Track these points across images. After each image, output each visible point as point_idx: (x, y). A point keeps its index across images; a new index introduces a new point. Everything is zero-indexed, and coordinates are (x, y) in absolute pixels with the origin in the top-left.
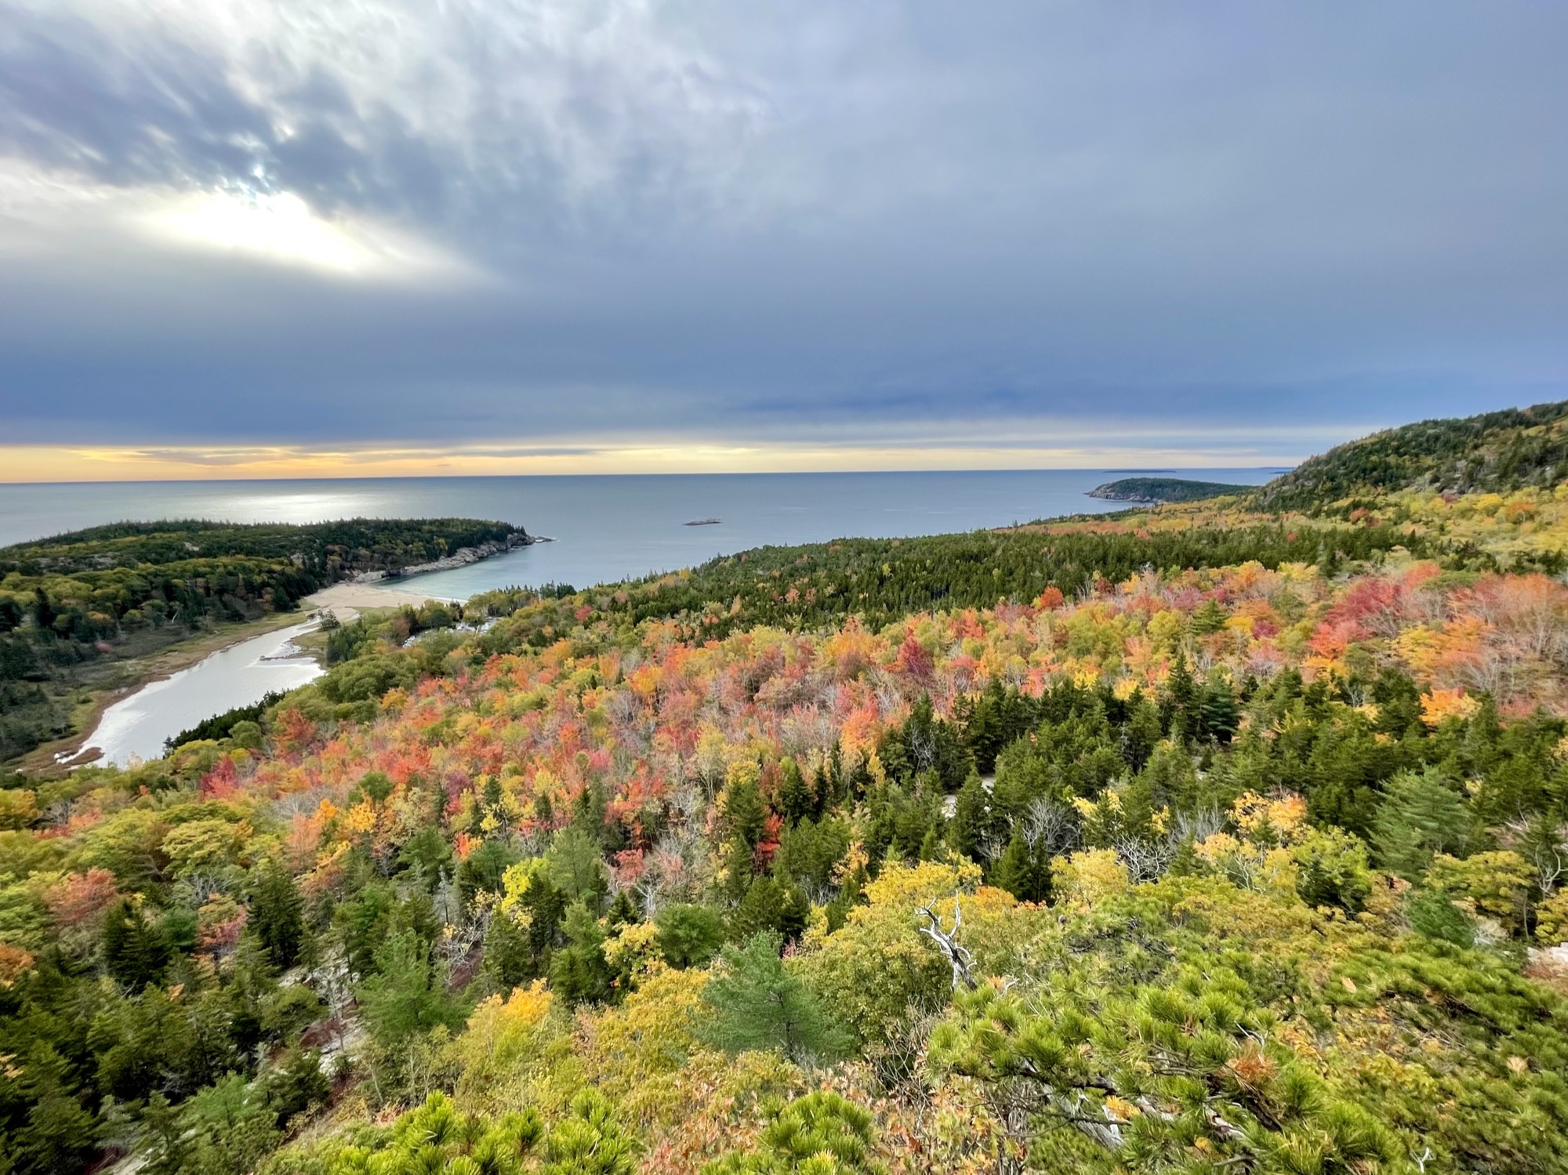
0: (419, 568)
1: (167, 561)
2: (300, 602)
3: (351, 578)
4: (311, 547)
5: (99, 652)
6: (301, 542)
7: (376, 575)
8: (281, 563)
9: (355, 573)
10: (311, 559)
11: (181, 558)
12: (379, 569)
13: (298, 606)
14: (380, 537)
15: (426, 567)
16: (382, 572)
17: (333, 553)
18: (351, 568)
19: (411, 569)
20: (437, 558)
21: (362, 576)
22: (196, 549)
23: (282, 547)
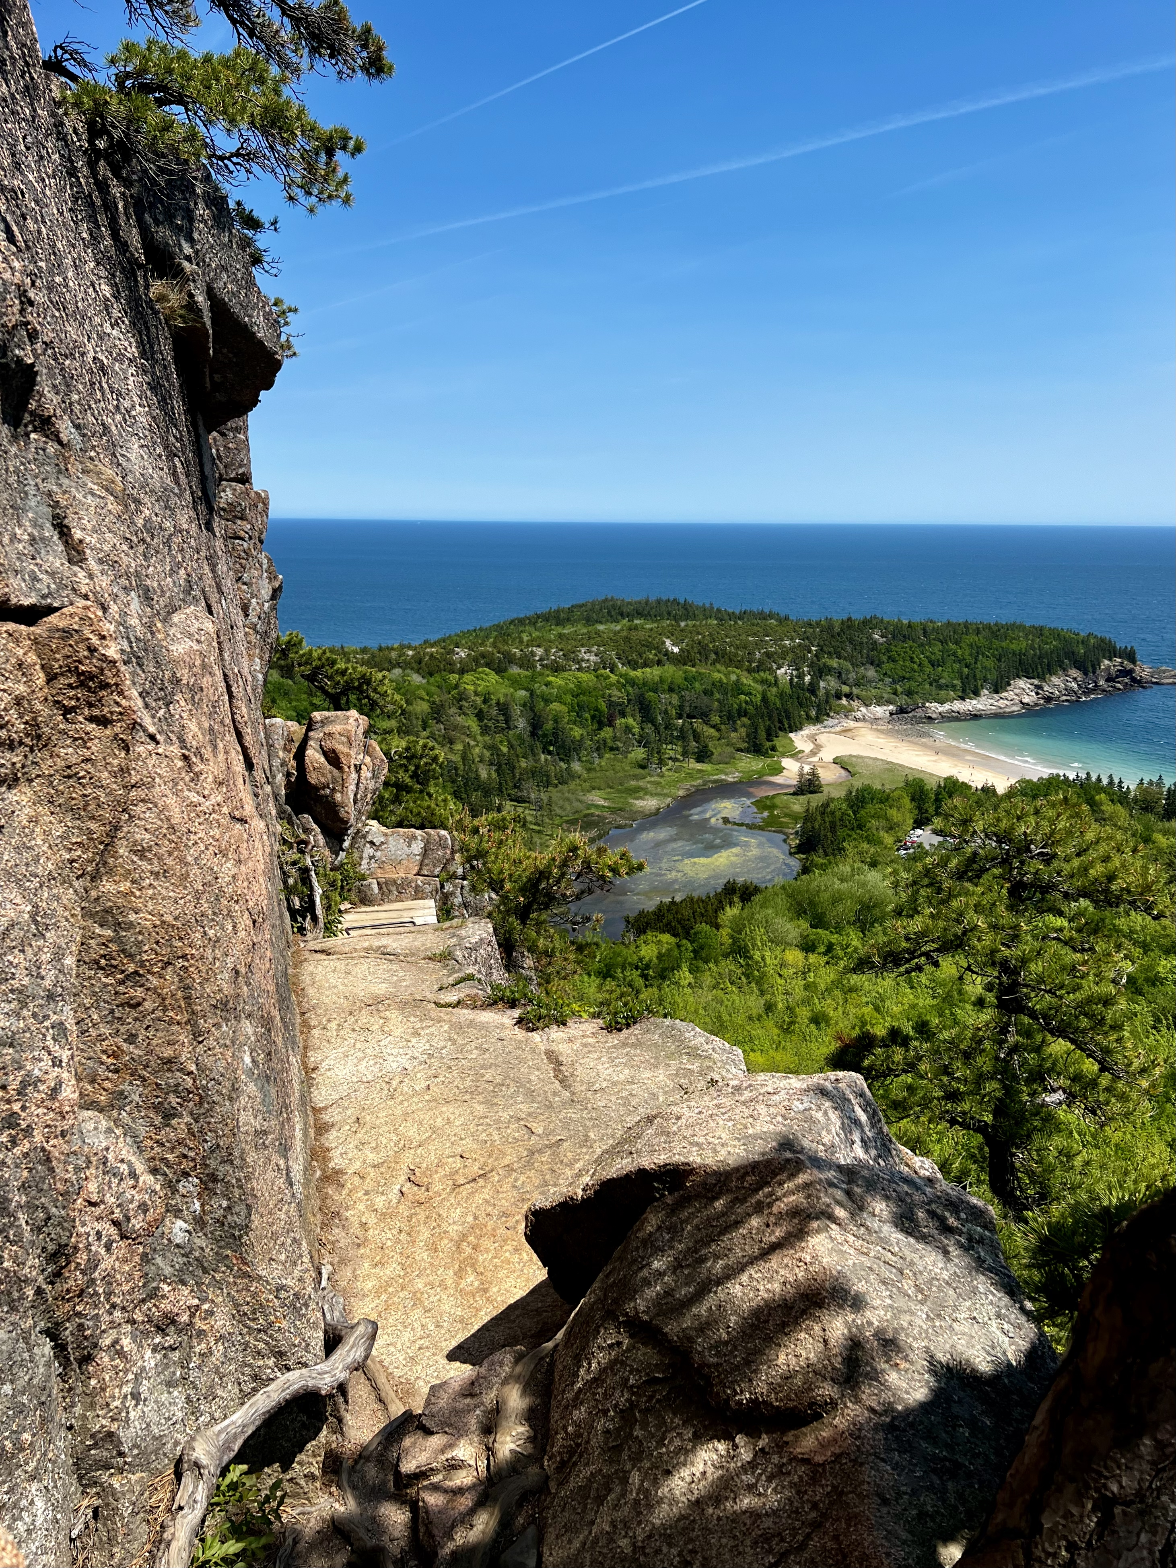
0: (947, 707)
1: (645, 665)
2: (778, 742)
3: (847, 712)
4: (804, 658)
5: (572, 776)
6: (792, 649)
7: (880, 711)
8: (763, 682)
9: (855, 704)
10: (801, 676)
11: (659, 663)
12: (889, 702)
13: (773, 749)
14: (898, 648)
15: (959, 706)
16: (891, 707)
17: (829, 670)
18: (849, 696)
19: (935, 708)
20: (976, 694)
21: (863, 709)
22: (676, 650)
23: (768, 655)
